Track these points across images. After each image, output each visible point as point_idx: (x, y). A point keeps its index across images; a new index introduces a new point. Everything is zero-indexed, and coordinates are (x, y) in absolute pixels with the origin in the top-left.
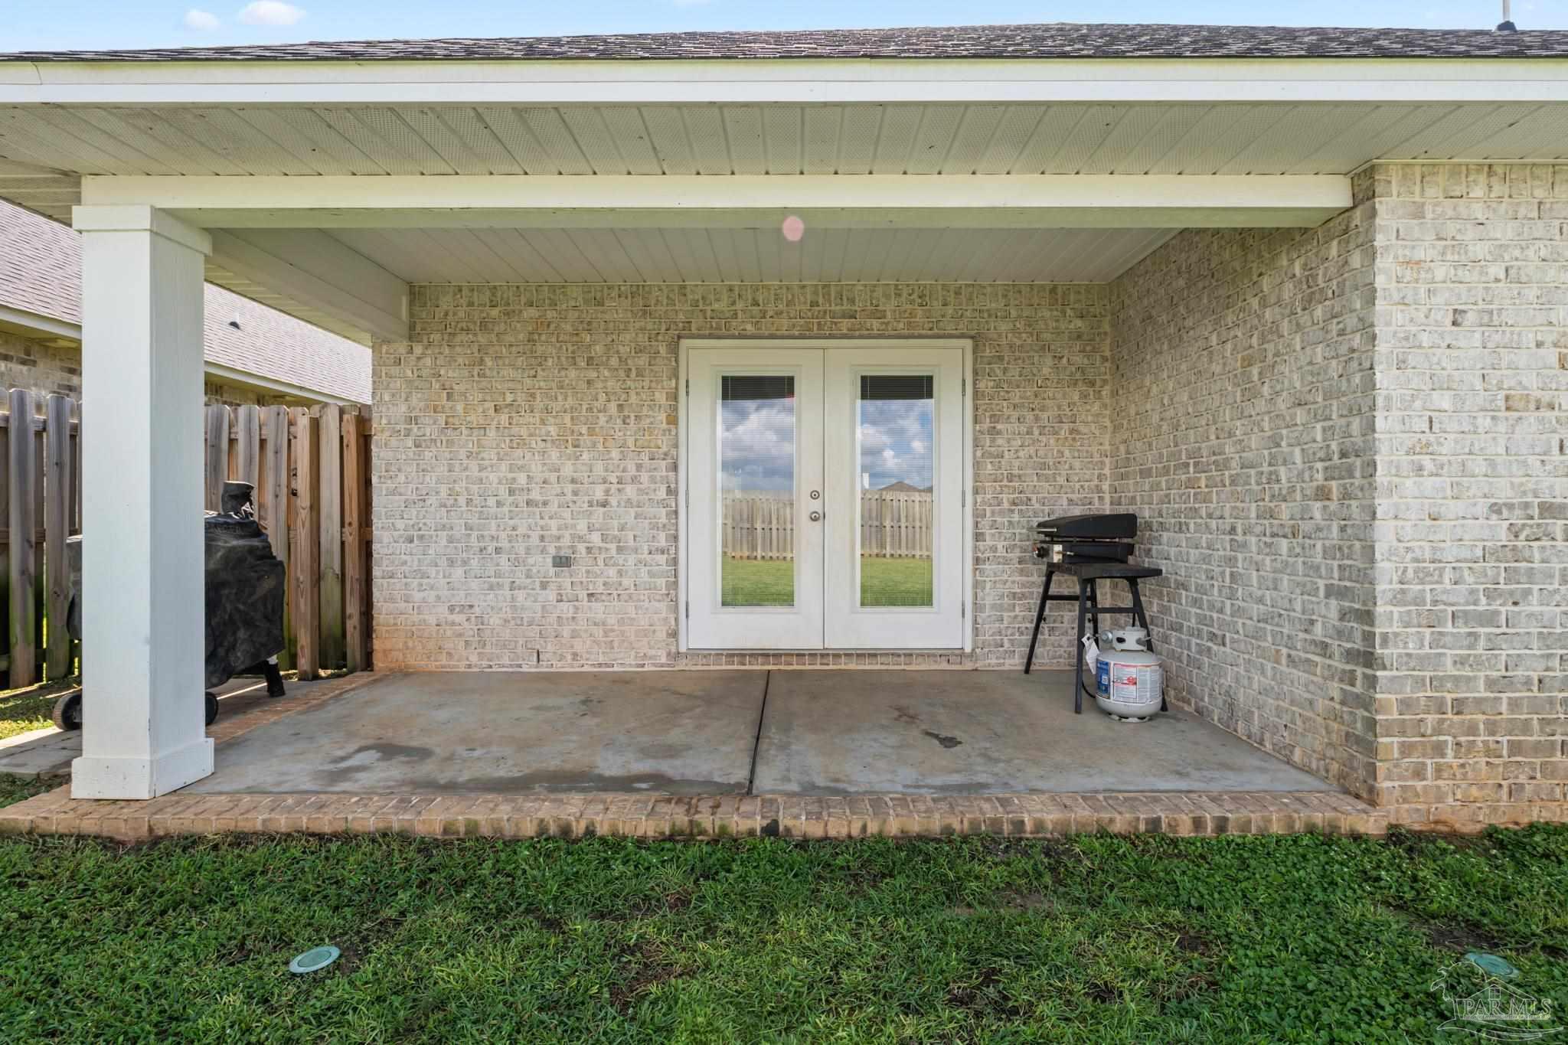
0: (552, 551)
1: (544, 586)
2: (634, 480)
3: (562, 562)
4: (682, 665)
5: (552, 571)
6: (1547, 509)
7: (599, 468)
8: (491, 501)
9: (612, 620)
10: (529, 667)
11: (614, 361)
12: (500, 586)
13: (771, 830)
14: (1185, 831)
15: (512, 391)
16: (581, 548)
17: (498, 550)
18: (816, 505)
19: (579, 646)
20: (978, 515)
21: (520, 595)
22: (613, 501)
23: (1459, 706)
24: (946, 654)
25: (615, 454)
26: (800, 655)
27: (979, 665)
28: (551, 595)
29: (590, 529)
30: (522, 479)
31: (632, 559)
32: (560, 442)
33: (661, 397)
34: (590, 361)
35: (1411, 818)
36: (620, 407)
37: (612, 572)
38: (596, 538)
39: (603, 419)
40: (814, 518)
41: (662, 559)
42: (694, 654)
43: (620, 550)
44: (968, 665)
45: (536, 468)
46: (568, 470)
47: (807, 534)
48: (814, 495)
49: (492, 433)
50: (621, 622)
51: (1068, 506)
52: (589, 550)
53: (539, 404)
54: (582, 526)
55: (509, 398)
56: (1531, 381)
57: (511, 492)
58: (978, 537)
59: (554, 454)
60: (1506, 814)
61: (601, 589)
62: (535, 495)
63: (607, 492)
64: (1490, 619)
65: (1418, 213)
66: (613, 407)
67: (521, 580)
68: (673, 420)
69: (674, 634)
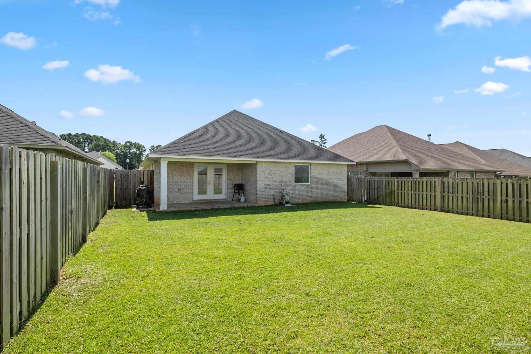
0: (178, 188)
1: (177, 193)
2: (188, 180)
3: (179, 190)
4: (194, 202)
5: (178, 191)
6: (268, 184)
7: (184, 179)
8: (170, 183)
9: (186, 197)
10: (175, 202)
11: (186, 166)
12: (171, 193)
13: (218, 208)
14: (245, 206)
15: (173, 169)
16: (182, 188)
17: (171, 189)
18: (209, 183)
19: (182, 200)
20: (227, 183)
21: (174, 194)
22: (186, 182)
23: (262, 197)
24: (224, 199)
25: (186, 177)
26: (208, 200)
27: (228, 200)
28: (178, 194)
29: (183, 186)
30: (174, 180)
31: (188, 189)
32: (179, 175)
33: (192, 170)
34: (183, 166)
35: (259, 205)
36: (187, 171)
37: (186, 191)
38: (184, 187)
39: (185, 172)
40: (209, 184)
41: (192, 189)
42: (195, 200)
43: (187, 188)
44: (226, 200)
45: (176, 178)
46: (180, 179)
47: (208, 186)
48: (209, 181)
49: (170, 174)
50: (187, 197)
51: (237, 182)
52: (183, 188)
53: (176, 171)
54: (182, 186)
55: (173, 170)
56: (267, 176)
57: (173, 181)
58: (227, 186)
59: (178, 177)
60: (265, 205)
61: (184, 193)
62: (176, 182)
63: (185, 181)
64: (264, 192)
65: (260, 164)
66: (186, 171)
67: (174, 192)
68: (193, 173)
69: (193, 198)
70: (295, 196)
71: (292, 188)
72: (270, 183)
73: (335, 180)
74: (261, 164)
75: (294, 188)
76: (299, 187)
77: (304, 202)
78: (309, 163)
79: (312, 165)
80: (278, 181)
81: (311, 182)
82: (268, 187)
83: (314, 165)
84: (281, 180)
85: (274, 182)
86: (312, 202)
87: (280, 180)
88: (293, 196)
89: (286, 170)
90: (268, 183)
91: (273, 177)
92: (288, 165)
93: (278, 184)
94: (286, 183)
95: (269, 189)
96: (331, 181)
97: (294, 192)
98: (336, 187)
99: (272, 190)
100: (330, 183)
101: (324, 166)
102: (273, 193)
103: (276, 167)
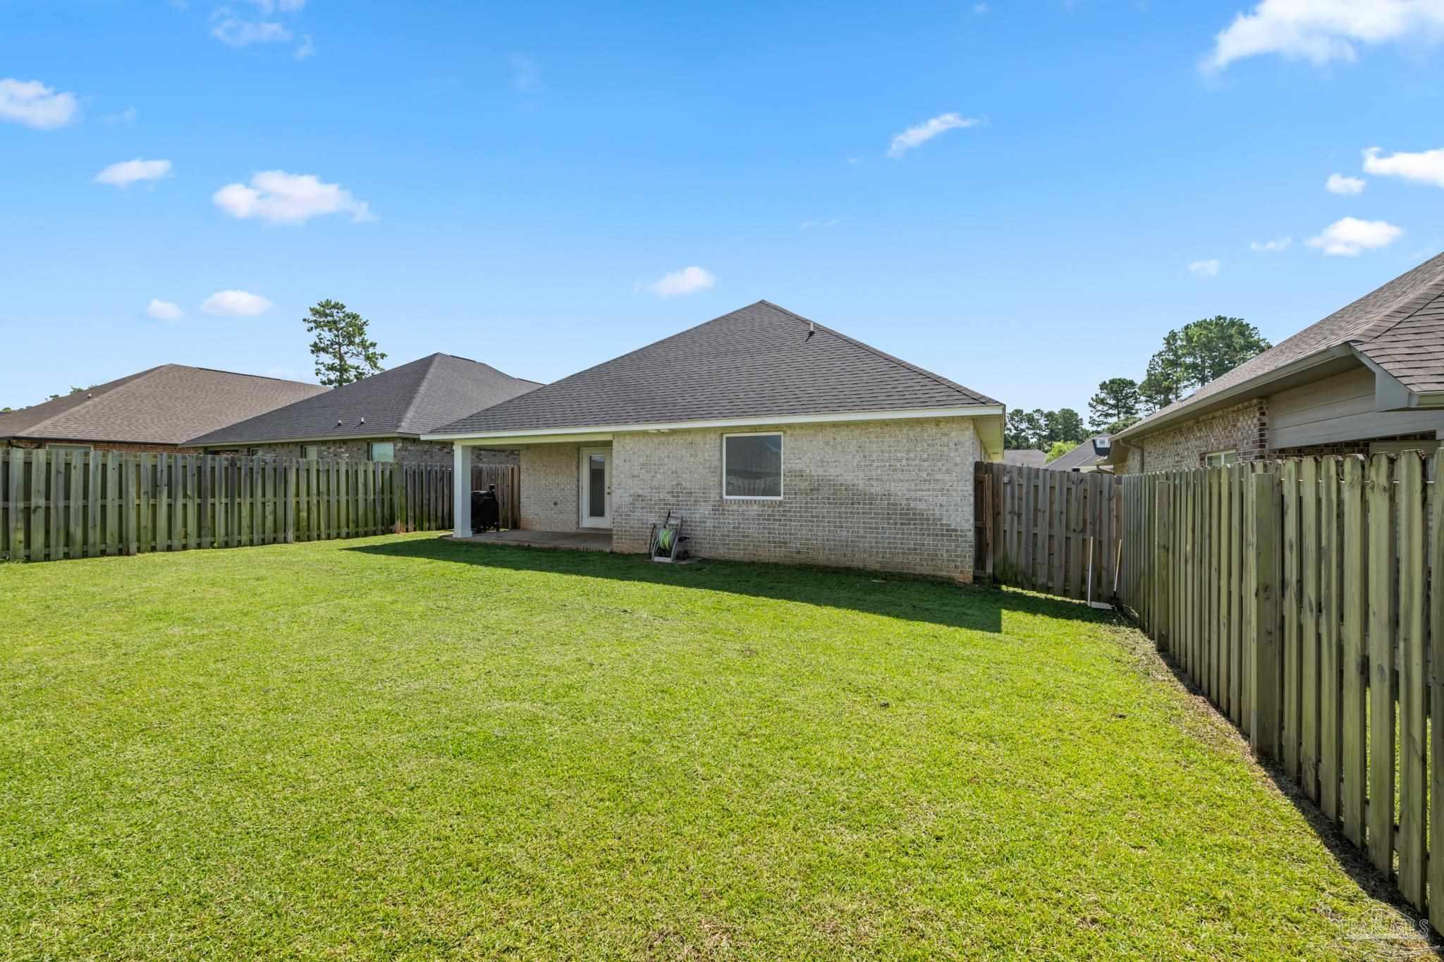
0: (553, 501)
1: (552, 509)
2: (569, 483)
3: (555, 504)
4: (581, 532)
5: (553, 506)
6: (639, 496)
7: (562, 480)
8: (542, 489)
9: (566, 519)
12: (543, 509)
15: (546, 461)
17: (543, 501)
18: (608, 490)
19: (558, 525)
21: (547, 512)
22: (565, 489)
23: (625, 532)
26: (604, 529)
28: (553, 512)
29: (561, 496)
30: (548, 483)
31: (570, 504)
32: (555, 474)
35: (616, 550)
37: (565, 507)
39: (563, 469)
41: (578, 505)
42: (584, 528)
43: (567, 501)
45: (550, 479)
48: (608, 487)
49: (542, 472)
50: (568, 519)
52: (560, 501)
53: (551, 465)
54: (559, 495)
55: (545, 463)
56: (636, 472)
57: (546, 486)
59: (554, 477)
61: (563, 511)
62: (550, 487)
63: (564, 486)
64: (629, 515)
65: (619, 442)
66: (565, 466)
67: (548, 508)
69: (578, 523)
70: (722, 535)
71: (713, 510)
72: (646, 492)
73: (900, 489)
74: (621, 439)
75: (719, 507)
76: (735, 507)
77: (756, 559)
78: (777, 427)
79: (789, 432)
80: (668, 488)
81: (784, 493)
82: (639, 504)
83: (798, 432)
84: (677, 485)
85: (658, 489)
86: (788, 561)
87: (674, 483)
88: (714, 535)
89: (691, 456)
90: (640, 492)
91: (653, 476)
92: (699, 438)
93: (669, 497)
94: (691, 493)
95: (642, 508)
96: (877, 489)
97: (719, 523)
98: (909, 517)
99: (652, 512)
100: (872, 498)
101: (843, 434)
102: (654, 522)
103: (661, 446)
